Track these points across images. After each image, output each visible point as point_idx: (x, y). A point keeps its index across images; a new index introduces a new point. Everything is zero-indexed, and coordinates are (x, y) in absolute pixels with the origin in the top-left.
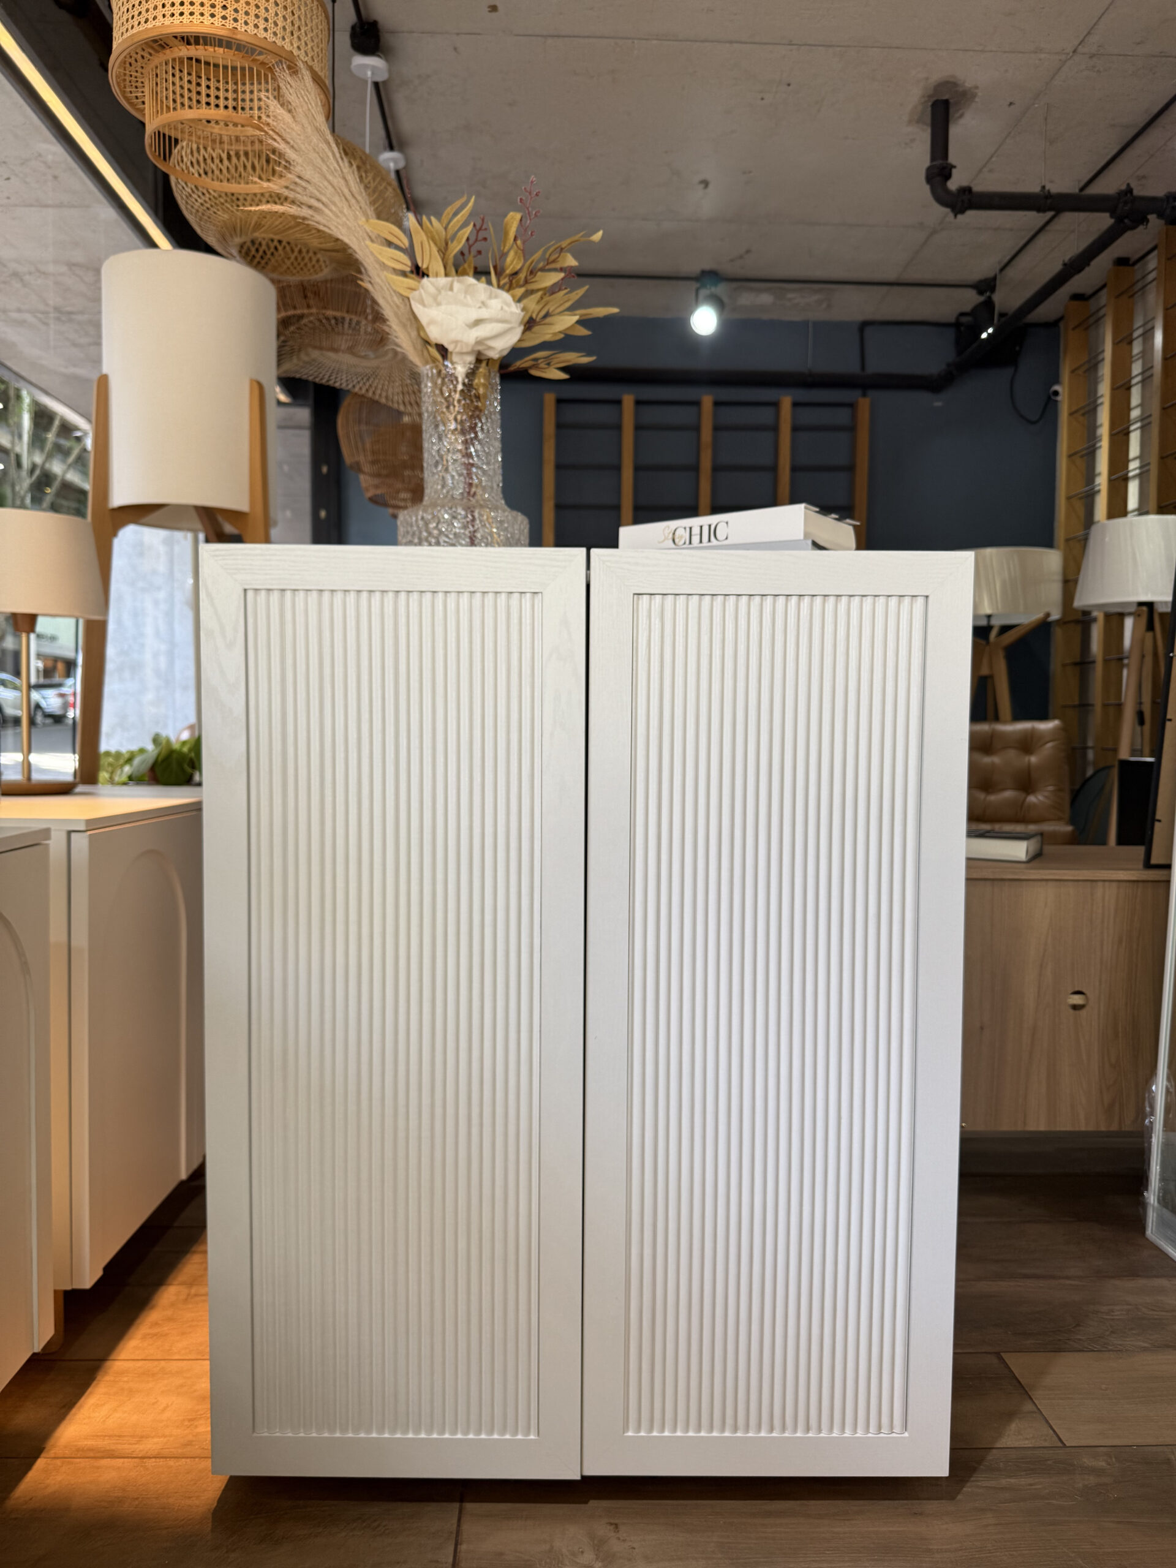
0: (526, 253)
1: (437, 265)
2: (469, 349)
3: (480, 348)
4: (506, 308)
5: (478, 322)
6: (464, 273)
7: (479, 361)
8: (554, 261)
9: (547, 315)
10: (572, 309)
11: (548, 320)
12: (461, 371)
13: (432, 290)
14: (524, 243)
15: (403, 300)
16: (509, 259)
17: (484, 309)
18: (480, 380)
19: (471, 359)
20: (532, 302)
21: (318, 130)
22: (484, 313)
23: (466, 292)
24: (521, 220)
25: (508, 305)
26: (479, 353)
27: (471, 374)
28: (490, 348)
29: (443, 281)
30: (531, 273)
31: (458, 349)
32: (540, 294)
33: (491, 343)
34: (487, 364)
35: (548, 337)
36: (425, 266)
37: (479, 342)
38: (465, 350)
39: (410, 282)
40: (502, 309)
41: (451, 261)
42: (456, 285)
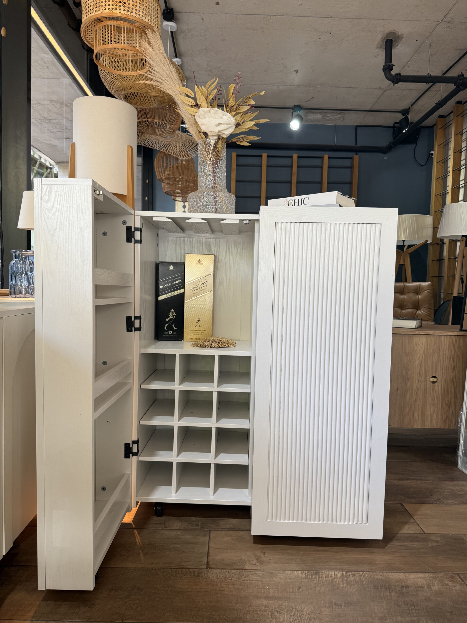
0: (237, 99)
1: (204, 103)
2: (216, 134)
3: (220, 134)
4: (229, 119)
5: (219, 124)
6: (214, 107)
7: (219, 138)
8: (246, 102)
9: (243, 122)
10: (252, 120)
11: (244, 124)
12: (212, 142)
13: (202, 112)
14: (236, 95)
15: (192, 116)
16: (230, 101)
17: (221, 120)
18: (219, 145)
19: (216, 138)
20: (238, 117)
21: (162, 54)
22: (222, 121)
23: (215, 113)
24: (235, 87)
25: (230, 118)
26: (219, 136)
27: (216, 143)
28: (223, 134)
29: (206, 109)
30: (238, 106)
31: (211, 134)
32: (242, 114)
33: (223, 132)
34: (222, 140)
35: (243, 130)
36: (200, 104)
37: (219, 132)
38: (214, 135)
39: (194, 109)
40: (228, 119)
41: (209, 102)
42: (212, 111)
